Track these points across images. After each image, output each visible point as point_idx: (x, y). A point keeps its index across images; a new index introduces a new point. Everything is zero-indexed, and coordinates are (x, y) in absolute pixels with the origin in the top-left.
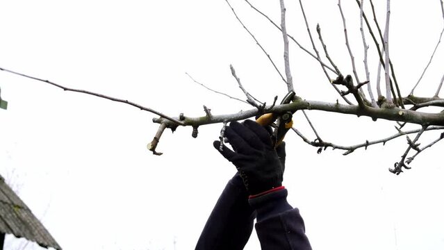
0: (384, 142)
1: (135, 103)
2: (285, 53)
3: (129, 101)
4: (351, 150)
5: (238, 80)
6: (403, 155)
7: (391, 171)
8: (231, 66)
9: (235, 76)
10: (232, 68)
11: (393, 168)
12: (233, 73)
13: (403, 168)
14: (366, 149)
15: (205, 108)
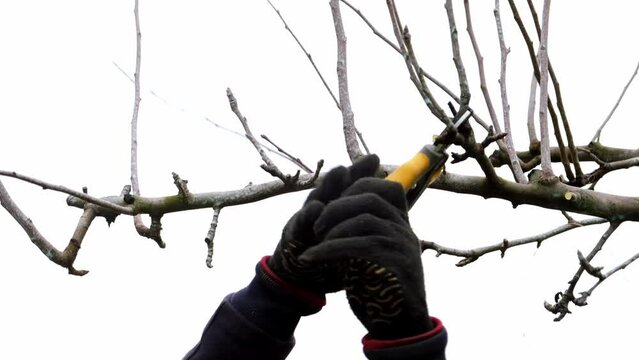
0: (539, 241)
1: (32, 177)
2: (339, 63)
3: (19, 173)
4: (472, 257)
5: (244, 121)
6: (571, 279)
7: (548, 307)
8: (228, 91)
9: (238, 114)
10: (230, 96)
11: (553, 303)
12: (234, 107)
13: (571, 305)
14: (503, 255)
15: (176, 177)
